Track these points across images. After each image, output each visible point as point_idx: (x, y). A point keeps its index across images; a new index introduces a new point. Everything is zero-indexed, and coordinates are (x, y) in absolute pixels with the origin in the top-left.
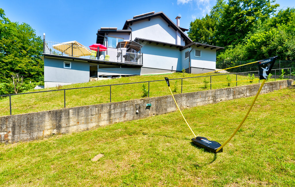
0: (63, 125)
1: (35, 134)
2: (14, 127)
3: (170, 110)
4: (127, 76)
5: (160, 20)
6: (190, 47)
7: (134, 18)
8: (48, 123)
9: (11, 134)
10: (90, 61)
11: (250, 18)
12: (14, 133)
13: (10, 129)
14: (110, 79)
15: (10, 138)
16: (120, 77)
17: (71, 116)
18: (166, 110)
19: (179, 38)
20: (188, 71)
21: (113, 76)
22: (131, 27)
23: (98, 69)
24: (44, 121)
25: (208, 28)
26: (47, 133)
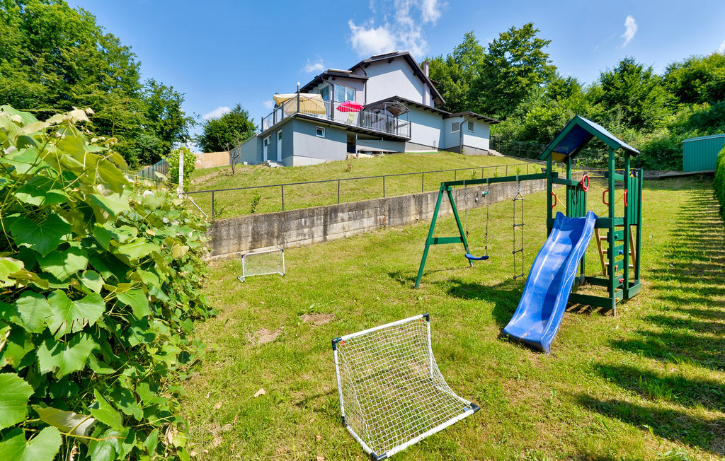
0: (424, 211)
1: (405, 219)
2: (389, 211)
3: (500, 198)
4: (389, 153)
5: (403, 63)
6: (461, 116)
7: (373, 58)
8: (413, 208)
9: (387, 218)
10: (349, 129)
11: (524, 81)
12: (389, 218)
13: (387, 213)
14: (369, 156)
15: (387, 222)
16: (383, 155)
17: (429, 201)
18: (496, 198)
19: (428, 96)
20: (458, 149)
21: (374, 153)
22: (366, 70)
23: (357, 141)
24: (410, 206)
25: (455, 81)
26: (413, 218)
